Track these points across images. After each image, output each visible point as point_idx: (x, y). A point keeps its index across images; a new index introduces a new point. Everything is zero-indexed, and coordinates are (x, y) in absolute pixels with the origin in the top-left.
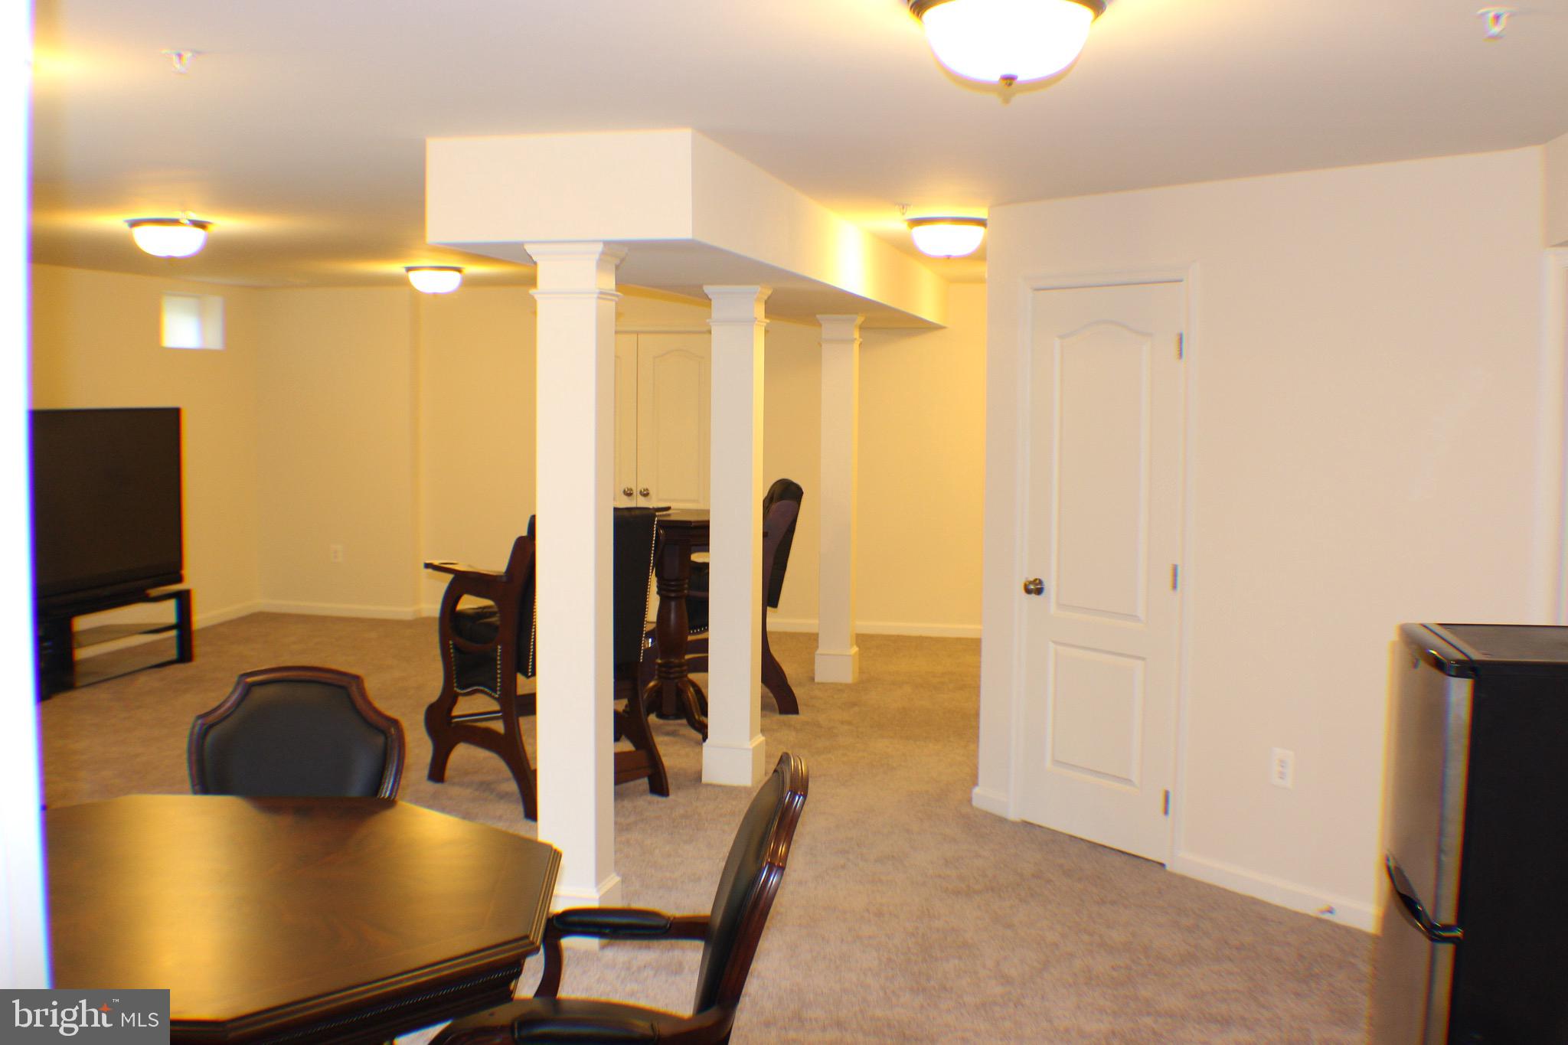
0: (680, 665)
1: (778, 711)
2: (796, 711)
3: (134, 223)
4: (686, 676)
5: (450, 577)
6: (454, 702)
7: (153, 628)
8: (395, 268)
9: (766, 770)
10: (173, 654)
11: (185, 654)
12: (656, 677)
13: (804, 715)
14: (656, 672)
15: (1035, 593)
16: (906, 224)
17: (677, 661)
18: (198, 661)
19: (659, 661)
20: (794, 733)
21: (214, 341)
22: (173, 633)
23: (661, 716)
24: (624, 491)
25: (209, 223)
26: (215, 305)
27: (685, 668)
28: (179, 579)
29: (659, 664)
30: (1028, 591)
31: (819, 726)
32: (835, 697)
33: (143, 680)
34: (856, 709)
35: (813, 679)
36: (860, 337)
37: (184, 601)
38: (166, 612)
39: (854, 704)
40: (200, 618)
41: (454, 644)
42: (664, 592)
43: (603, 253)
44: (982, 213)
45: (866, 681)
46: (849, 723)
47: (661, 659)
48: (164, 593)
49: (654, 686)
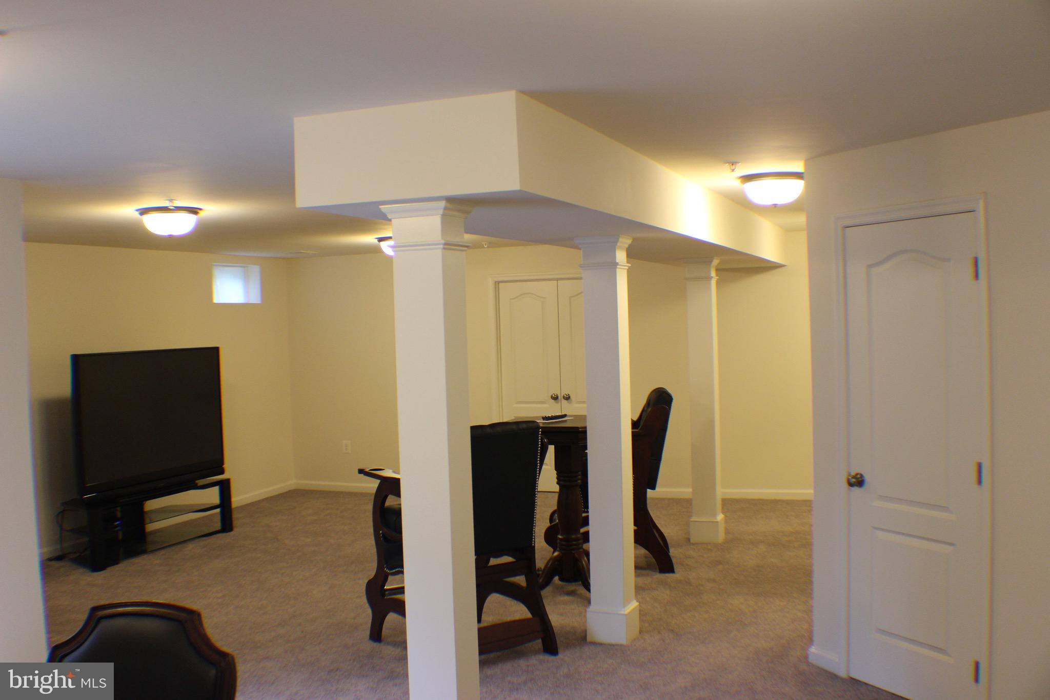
0: (577, 540)
1: (658, 570)
2: (671, 570)
3: (144, 211)
4: (582, 548)
5: (378, 481)
6: (386, 580)
7: (203, 507)
8: (369, 239)
9: (640, 629)
10: (218, 526)
11: (227, 524)
12: (558, 549)
13: (679, 574)
14: (558, 545)
15: (857, 486)
16: (739, 181)
17: (573, 536)
18: (236, 531)
19: (560, 537)
20: (668, 592)
21: (255, 297)
22: (218, 510)
23: (561, 579)
24: (552, 397)
25: (200, 209)
26: (255, 271)
27: (580, 541)
28: (222, 472)
29: (560, 538)
30: (851, 485)
31: (688, 583)
32: (705, 556)
33: (191, 548)
34: (720, 567)
35: (689, 540)
36: (717, 276)
37: (225, 488)
38: (212, 496)
39: (720, 563)
40: (238, 499)
41: (382, 533)
42: (561, 482)
43: (445, 209)
44: (799, 167)
45: (732, 541)
46: (714, 581)
47: (561, 536)
48: (208, 482)
49: (557, 556)
